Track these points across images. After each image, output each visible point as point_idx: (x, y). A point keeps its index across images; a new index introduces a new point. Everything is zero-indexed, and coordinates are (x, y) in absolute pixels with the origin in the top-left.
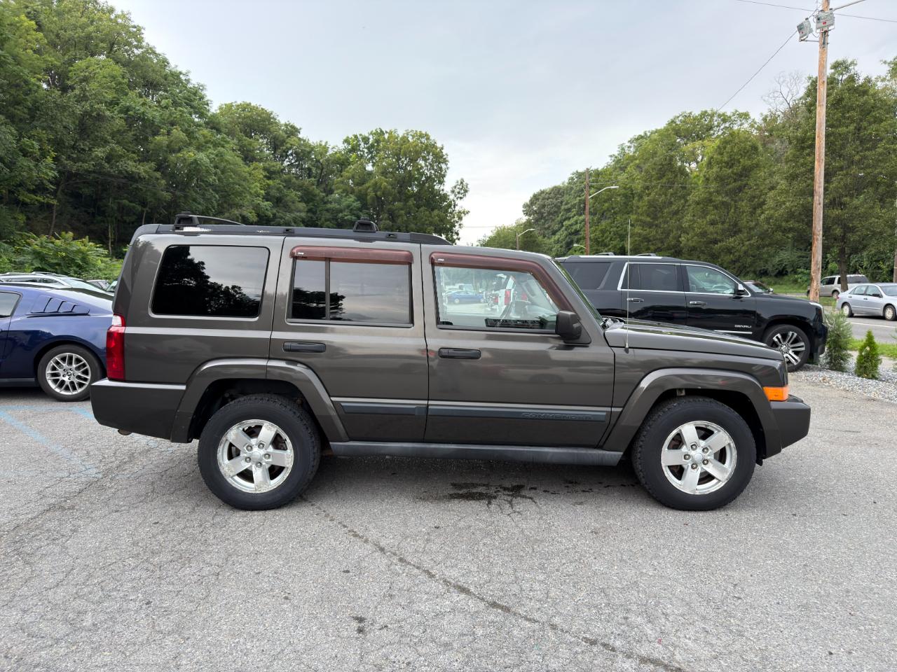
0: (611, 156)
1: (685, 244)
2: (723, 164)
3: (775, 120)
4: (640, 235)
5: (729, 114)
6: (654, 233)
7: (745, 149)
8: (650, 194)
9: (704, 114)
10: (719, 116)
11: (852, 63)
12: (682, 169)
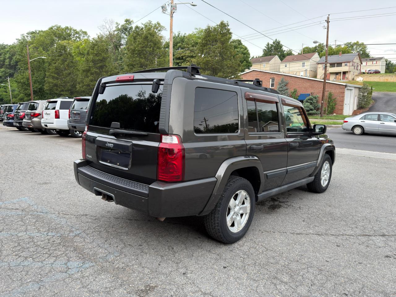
0: (17, 39)
1: (79, 89)
2: (95, 55)
3: (102, 38)
4: (52, 83)
5: (78, 30)
6: (60, 82)
7: (103, 49)
8: (55, 63)
9: (67, 28)
10: (74, 30)
11: (132, 21)
12: (70, 53)
